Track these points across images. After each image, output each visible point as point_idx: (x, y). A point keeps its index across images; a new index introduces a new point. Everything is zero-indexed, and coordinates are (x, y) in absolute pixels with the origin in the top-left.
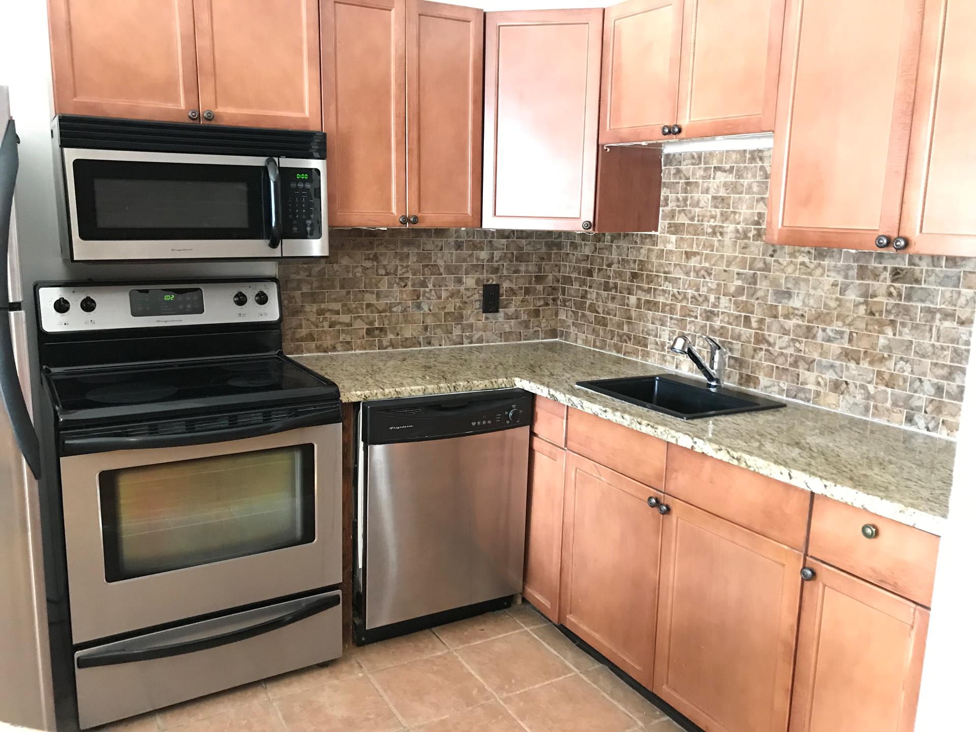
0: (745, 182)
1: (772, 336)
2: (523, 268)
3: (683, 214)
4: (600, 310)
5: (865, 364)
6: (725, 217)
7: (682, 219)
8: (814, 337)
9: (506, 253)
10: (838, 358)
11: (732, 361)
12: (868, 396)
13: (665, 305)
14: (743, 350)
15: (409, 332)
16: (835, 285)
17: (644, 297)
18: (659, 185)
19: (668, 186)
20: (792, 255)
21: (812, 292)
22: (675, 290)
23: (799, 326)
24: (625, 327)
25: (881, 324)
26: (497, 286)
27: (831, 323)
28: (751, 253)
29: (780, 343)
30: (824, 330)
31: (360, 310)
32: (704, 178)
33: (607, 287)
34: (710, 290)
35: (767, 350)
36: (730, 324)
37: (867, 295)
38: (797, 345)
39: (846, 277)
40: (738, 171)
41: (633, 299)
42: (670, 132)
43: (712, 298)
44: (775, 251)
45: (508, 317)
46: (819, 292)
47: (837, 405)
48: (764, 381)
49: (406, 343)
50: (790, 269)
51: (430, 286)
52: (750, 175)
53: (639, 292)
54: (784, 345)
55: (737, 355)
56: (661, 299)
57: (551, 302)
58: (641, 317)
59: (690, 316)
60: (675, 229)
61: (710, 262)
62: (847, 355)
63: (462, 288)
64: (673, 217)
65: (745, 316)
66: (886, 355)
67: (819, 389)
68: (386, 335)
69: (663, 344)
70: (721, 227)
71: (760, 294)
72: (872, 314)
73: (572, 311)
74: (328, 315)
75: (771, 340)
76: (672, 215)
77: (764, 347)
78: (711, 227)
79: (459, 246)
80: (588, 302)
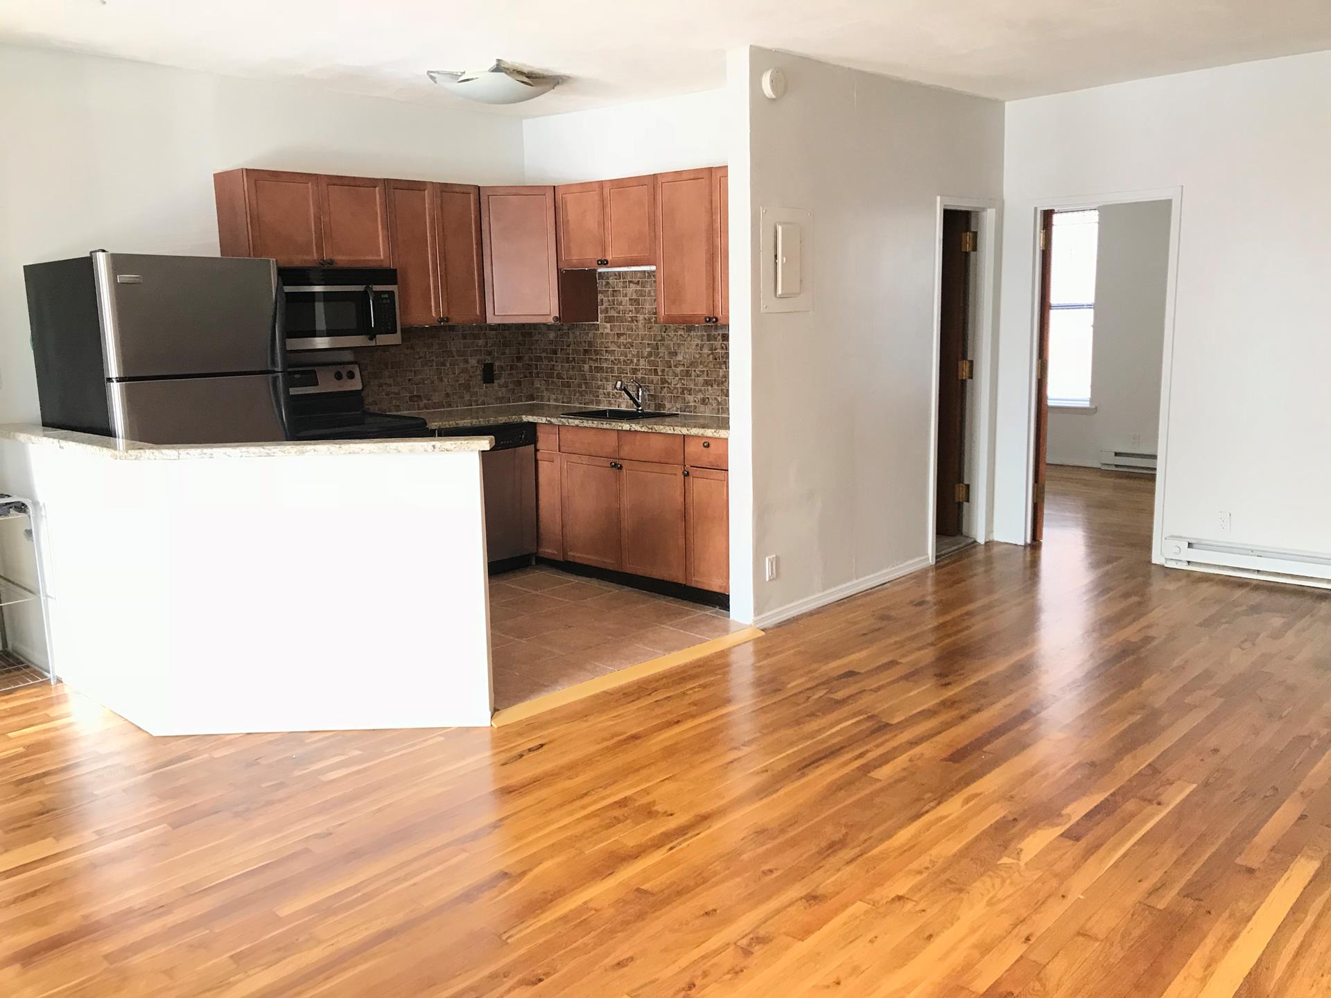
0: (647, 290)
1: (669, 378)
2: (507, 351)
3: (612, 310)
4: (565, 377)
5: (715, 387)
6: (637, 311)
7: (612, 313)
8: (690, 376)
9: (495, 341)
10: (703, 386)
11: (650, 397)
12: (719, 403)
13: (607, 368)
14: (655, 389)
15: (436, 398)
16: (697, 345)
17: (594, 365)
18: (596, 292)
19: (601, 292)
20: (676, 331)
21: (686, 351)
22: (613, 358)
23: (683, 370)
24: (583, 386)
25: (720, 364)
26: (492, 365)
27: (697, 367)
28: (654, 331)
29: (674, 381)
30: (695, 371)
31: (404, 383)
32: (623, 287)
33: (568, 361)
34: (633, 355)
35: (668, 387)
36: (646, 375)
37: (712, 349)
38: (683, 381)
39: (702, 341)
40: (642, 283)
41: (586, 367)
42: (601, 264)
43: (635, 360)
44: (666, 329)
45: (500, 386)
46: (691, 350)
47: (705, 412)
48: (668, 405)
49: (435, 406)
50: (675, 339)
51: (448, 365)
52: (649, 286)
53: (590, 362)
54: (676, 383)
55: (652, 393)
56: (605, 365)
57: (528, 375)
58: (593, 378)
59: (623, 373)
60: (609, 319)
61: (631, 339)
62: (707, 383)
63: (469, 366)
64: (607, 312)
65: (654, 369)
66: (724, 380)
67: (695, 404)
68: (422, 401)
69: (609, 393)
70: (636, 317)
71: (661, 355)
72: (716, 359)
73: (545, 380)
74: (384, 387)
75: (669, 381)
76: (606, 311)
77: (666, 385)
78: (630, 317)
79: (464, 337)
80: (556, 372)
